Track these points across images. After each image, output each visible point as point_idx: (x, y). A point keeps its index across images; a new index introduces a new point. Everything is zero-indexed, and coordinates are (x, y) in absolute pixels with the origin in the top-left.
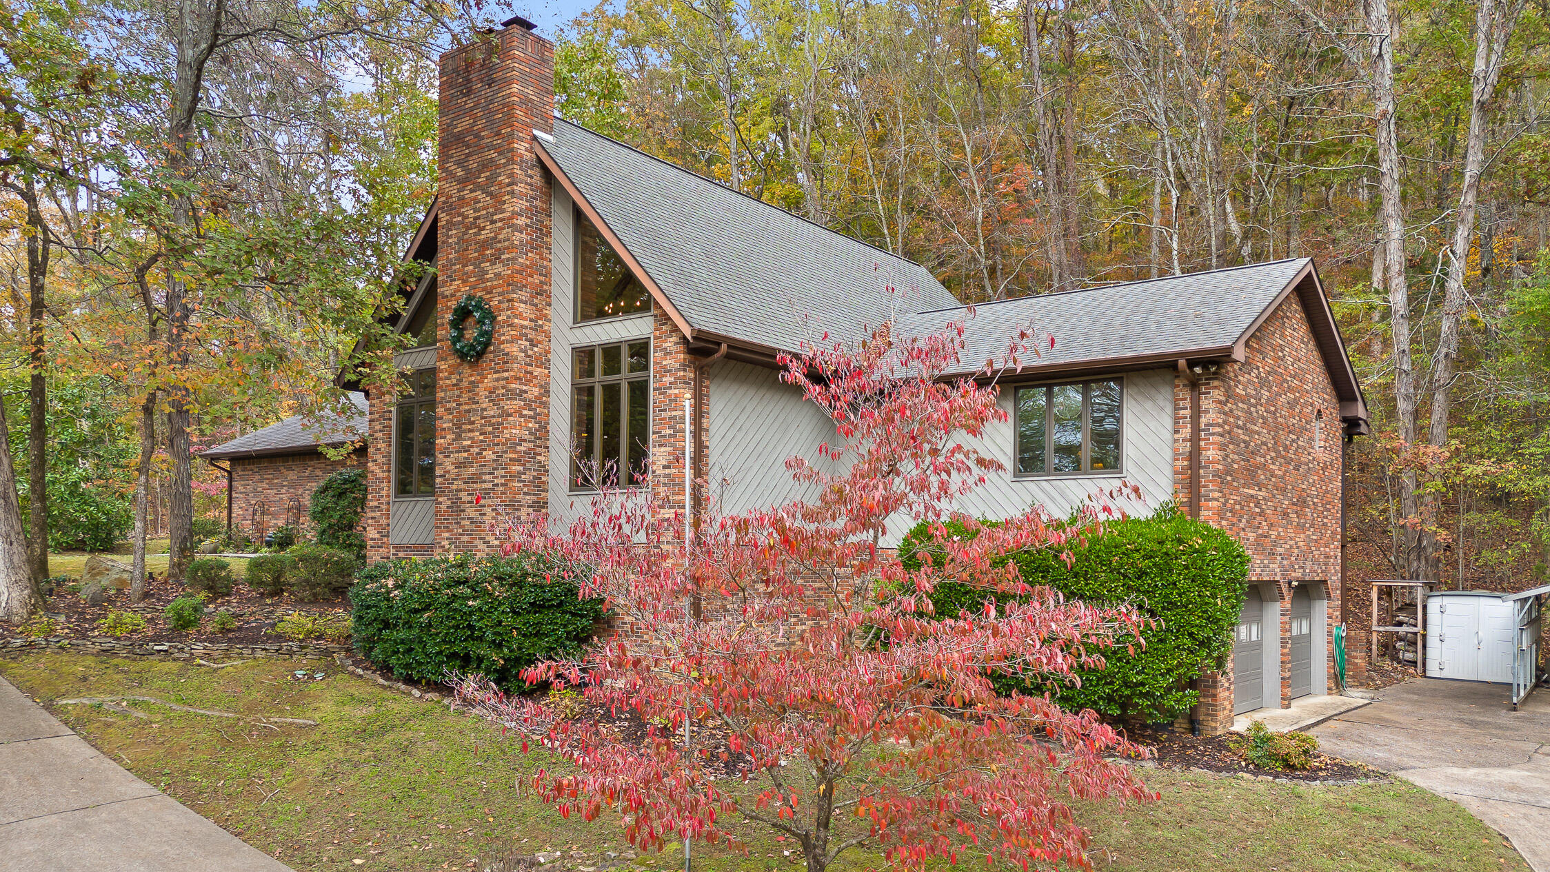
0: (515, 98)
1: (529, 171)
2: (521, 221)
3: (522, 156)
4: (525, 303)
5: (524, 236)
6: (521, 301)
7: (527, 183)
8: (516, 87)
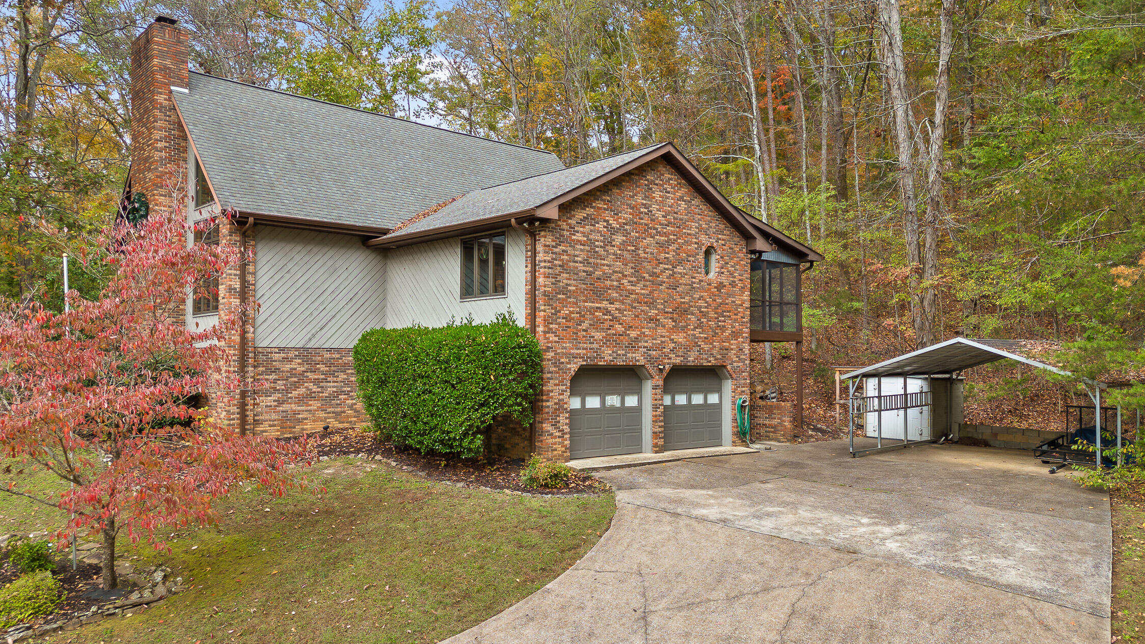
0: (155, 68)
1: (168, 113)
2: (160, 145)
3: (161, 104)
4: (165, 196)
5: (163, 153)
6: (161, 195)
7: (165, 120)
8: (156, 61)
